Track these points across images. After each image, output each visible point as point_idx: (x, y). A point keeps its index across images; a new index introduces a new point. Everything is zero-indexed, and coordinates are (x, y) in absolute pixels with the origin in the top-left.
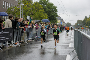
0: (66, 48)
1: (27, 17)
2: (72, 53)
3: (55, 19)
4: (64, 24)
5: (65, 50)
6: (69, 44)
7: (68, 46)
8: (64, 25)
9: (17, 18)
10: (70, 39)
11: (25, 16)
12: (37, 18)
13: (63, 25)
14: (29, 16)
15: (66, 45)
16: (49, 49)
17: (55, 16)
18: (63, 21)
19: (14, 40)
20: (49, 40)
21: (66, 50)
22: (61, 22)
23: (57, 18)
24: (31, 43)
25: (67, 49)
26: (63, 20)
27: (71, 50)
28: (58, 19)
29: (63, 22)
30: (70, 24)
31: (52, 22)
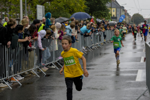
0: (129, 85)
1: (36, 7)
2: (142, 97)
3: (104, 9)
4: (127, 17)
5: (126, 89)
6: (137, 72)
7: (135, 78)
8: (127, 21)
9: (11, 21)
10: (141, 58)
11: (32, 5)
12: (62, 9)
13: (124, 20)
14: (42, 4)
15: (130, 75)
16: (89, 88)
17: (103, 2)
18: (124, 10)
19: (7, 72)
20: (91, 65)
21: (128, 89)
22: (118, 13)
23: (108, 5)
24: (48, 76)
25: (131, 88)
26: (123, 7)
27: (140, 89)
28: (111, 8)
29: (123, 13)
30: (142, 17)
31: (97, 17)
